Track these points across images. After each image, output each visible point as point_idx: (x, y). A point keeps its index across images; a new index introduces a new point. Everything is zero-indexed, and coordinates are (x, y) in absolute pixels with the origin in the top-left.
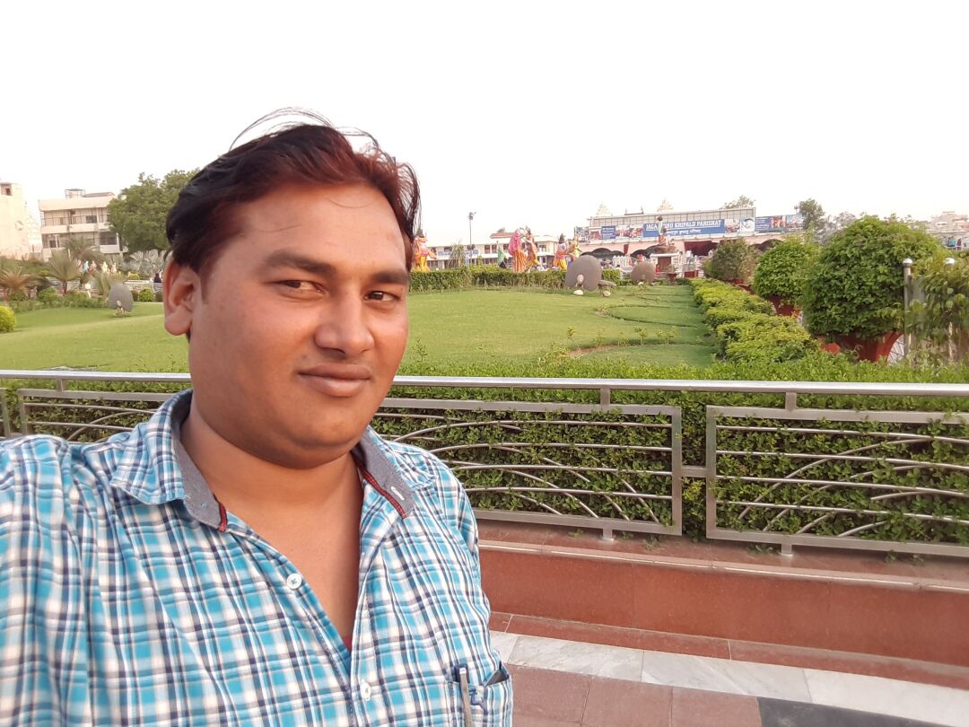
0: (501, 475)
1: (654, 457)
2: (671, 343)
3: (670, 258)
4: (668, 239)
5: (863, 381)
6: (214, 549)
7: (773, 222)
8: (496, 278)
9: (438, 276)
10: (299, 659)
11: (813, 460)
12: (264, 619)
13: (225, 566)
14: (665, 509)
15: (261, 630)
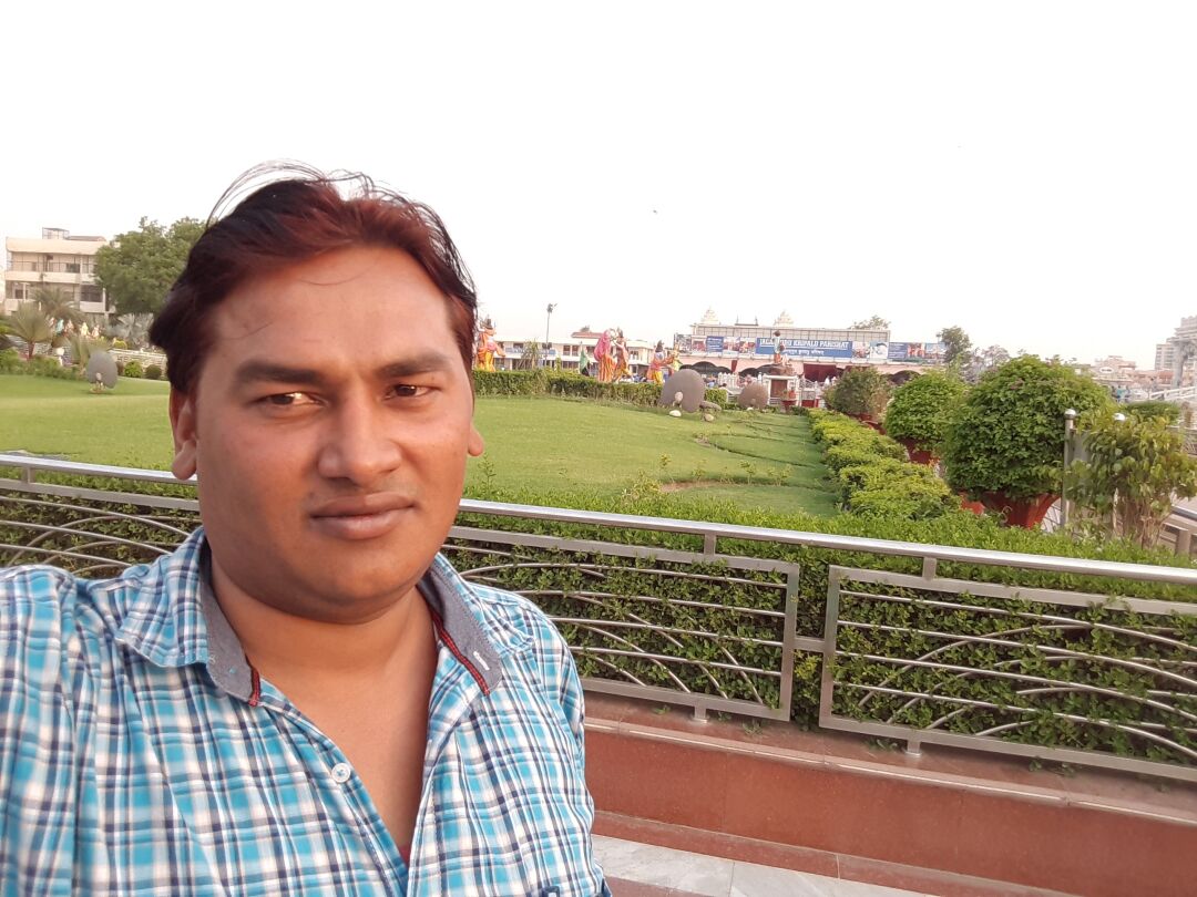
0: (575, 631)
1: (762, 623)
2: (784, 484)
3: (786, 381)
4: (785, 358)
5: (1015, 551)
6: (242, 726)
7: (909, 350)
8: (576, 386)
9: (505, 378)
10: (343, 874)
11: (951, 641)
12: (300, 819)
13: (255, 749)
14: (771, 688)
15: (296, 834)
